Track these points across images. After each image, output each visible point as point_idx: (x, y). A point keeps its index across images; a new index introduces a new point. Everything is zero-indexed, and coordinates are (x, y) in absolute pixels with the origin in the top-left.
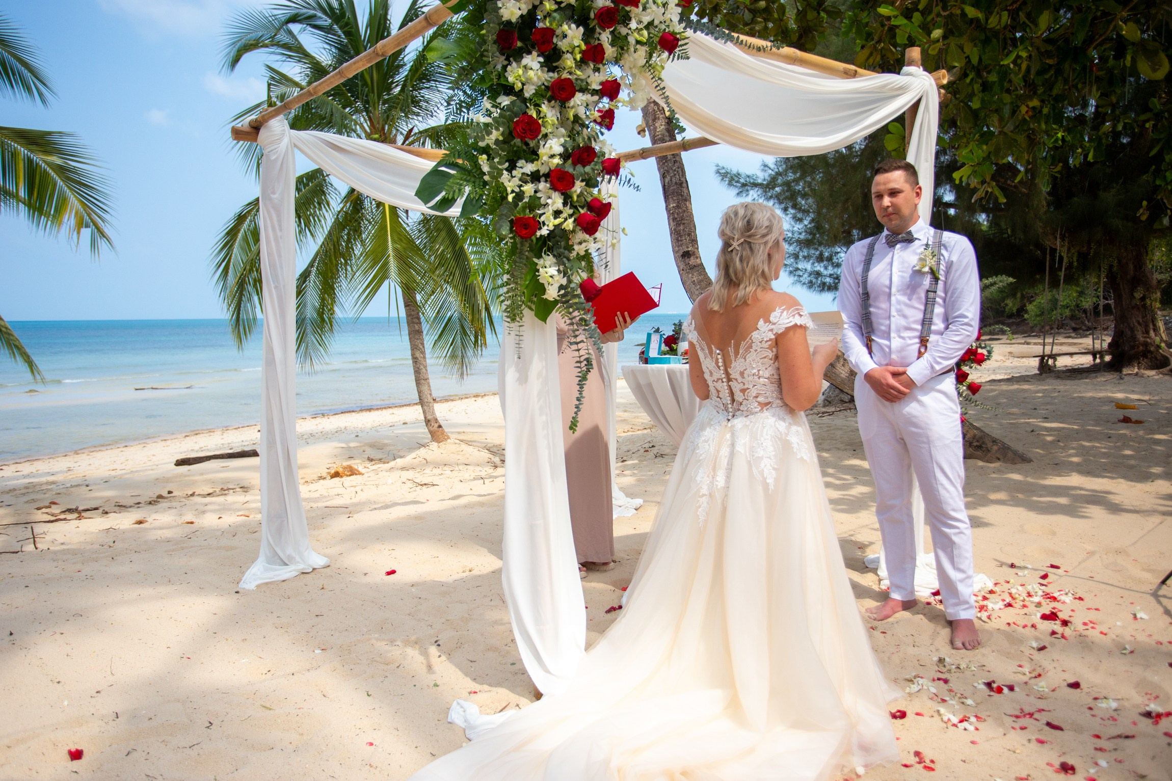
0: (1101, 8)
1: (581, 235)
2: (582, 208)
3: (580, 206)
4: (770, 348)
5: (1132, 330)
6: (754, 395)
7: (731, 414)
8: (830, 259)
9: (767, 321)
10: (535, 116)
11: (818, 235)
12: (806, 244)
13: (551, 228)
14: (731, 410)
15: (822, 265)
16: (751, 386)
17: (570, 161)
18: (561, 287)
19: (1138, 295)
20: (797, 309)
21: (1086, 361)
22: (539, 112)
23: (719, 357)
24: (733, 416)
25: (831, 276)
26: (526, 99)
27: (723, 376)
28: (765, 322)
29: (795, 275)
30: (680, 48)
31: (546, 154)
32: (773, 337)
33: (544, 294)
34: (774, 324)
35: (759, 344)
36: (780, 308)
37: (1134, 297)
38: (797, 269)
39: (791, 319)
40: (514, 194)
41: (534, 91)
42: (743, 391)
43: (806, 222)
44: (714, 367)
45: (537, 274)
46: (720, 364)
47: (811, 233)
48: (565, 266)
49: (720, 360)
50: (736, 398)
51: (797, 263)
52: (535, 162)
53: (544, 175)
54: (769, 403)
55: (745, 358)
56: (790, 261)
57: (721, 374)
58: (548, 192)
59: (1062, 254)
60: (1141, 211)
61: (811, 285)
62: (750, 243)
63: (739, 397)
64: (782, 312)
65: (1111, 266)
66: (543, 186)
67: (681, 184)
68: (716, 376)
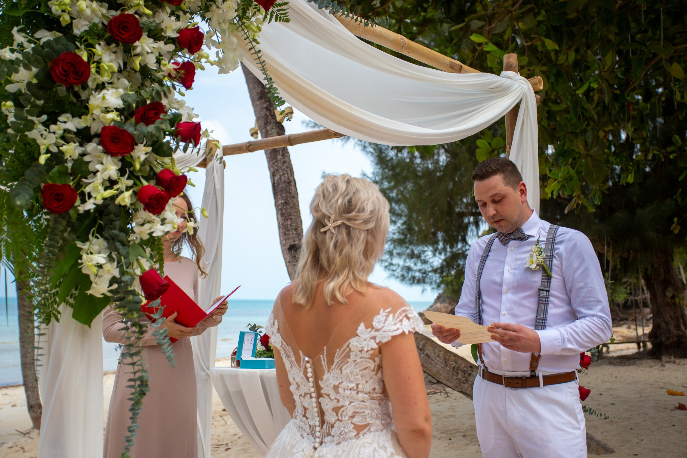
0: (652, 51)
1: (143, 215)
2: (147, 179)
3: (144, 177)
4: (372, 358)
5: (667, 323)
6: (350, 414)
7: (318, 440)
8: (418, 257)
9: (369, 326)
10: (85, 58)
11: (409, 236)
12: (400, 242)
13: (100, 201)
14: (318, 434)
15: (412, 261)
16: (347, 403)
17: (133, 120)
18: (113, 280)
19: (669, 294)
20: (405, 311)
21: (632, 349)
22: (91, 55)
23: (308, 365)
24: (321, 443)
25: (420, 271)
26: (75, 36)
27: (313, 390)
28: (367, 328)
29: (389, 269)
30: (279, 8)
31: (98, 107)
32: (375, 346)
33: (89, 289)
34: (378, 330)
35: (358, 353)
36: (384, 310)
37: (666, 296)
38: (391, 264)
39: (398, 325)
40: (49, 155)
41: (87, 28)
42: (336, 410)
43: (399, 224)
44: (302, 378)
45: (80, 261)
46: (310, 375)
47: (403, 234)
48: (119, 253)
49: (310, 370)
50: (327, 418)
51: (392, 259)
52: (83, 117)
53: (97, 135)
54: (368, 424)
55: (341, 369)
56: (387, 257)
57: (310, 387)
58: (99, 156)
59: (609, 258)
60: (674, 225)
61: (403, 278)
62: (350, 227)
63: (330, 417)
64: (387, 316)
65: (646, 270)
66: (92, 147)
67: (289, 183)
68: (304, 389)
